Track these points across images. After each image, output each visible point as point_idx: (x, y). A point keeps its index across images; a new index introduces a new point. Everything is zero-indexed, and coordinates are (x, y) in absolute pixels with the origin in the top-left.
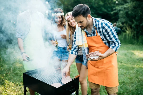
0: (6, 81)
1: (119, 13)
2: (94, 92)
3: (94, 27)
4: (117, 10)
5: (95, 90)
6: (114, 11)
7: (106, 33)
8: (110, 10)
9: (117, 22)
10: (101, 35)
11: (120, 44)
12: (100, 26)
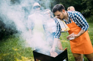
0: (23, 57)
1: (87, 3)
2: (77, 59)
3: (69, 17)
4: (85, 1)
5: (78, 58)
6: (83, 3)
7: (78, 20)
8: (79, 2)
9: (86, 9)
10: (75, 22)
11: (88, 26)
12: (73, 16)
